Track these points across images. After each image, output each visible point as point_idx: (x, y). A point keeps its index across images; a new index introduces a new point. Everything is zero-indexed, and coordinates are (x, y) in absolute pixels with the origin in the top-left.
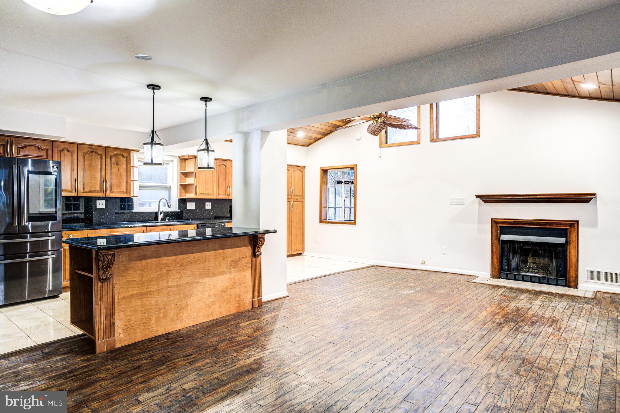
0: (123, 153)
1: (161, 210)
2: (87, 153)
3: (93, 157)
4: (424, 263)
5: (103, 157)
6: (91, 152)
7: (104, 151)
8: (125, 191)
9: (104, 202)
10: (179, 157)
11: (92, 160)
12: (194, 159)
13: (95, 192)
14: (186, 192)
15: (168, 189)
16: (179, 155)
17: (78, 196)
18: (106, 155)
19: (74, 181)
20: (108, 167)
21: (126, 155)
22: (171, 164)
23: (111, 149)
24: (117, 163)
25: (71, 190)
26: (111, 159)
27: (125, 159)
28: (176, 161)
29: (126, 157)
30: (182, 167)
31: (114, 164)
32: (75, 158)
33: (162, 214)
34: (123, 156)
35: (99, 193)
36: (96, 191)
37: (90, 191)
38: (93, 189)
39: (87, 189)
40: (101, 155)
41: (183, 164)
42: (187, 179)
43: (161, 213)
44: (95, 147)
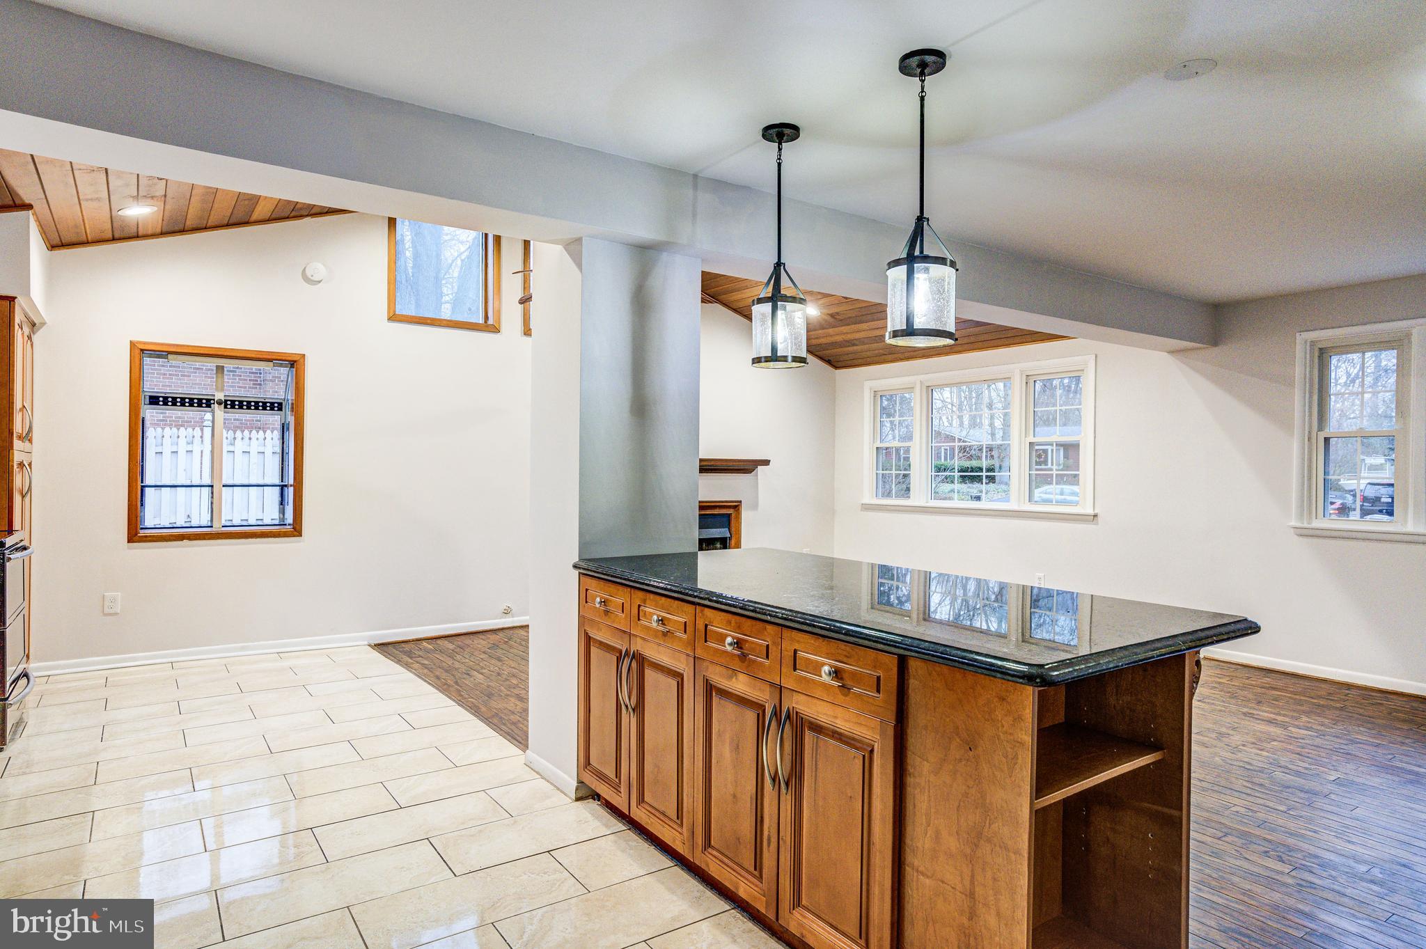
4: (507, 612)
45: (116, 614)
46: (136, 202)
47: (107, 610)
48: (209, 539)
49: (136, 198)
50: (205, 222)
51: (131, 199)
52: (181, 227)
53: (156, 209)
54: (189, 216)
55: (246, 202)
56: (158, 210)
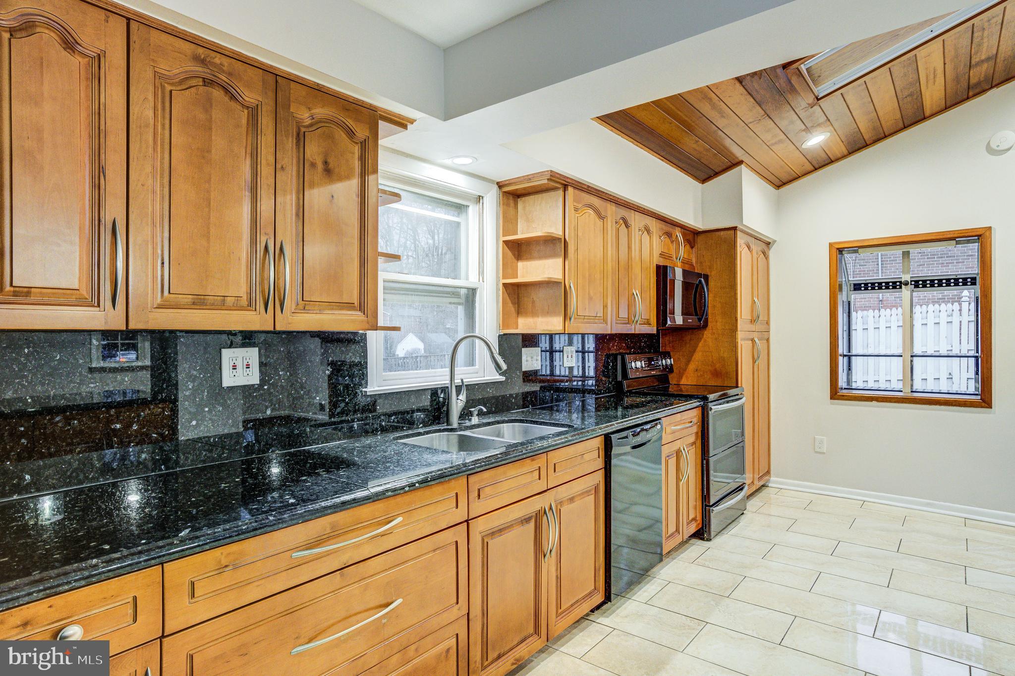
0: (350, 122)
1: (457, 381)
2: (184, 82)
3: (217, 114)
5: (266, 122)
6: (207, 82)
7: (271, 94)
8: (356, 303)
9: (252, 354)
10: (500, 185)
11: (207, 127)
12: (561, 192)
13: (221, 304)
14: (519, 313)
15: (470, 297)
16: (503, 177)
17: (132, 326)
18: (281, 113)
19: (106, 238)
20: (288, 178)
21: (362, 132)
22: (473, 210)
23: (303, 91)
24: (326, 163)
25: (85, 292)
26: (300, 139)
27: (356, 149)
28: (491, 198)
29: (363, 144)
30: (508, 222)
31: (313, 165)
32: (114, 96)
33: (463, 397)
34: (351, 134)
35: (242, 309)
36: (230, 301)
37: (199, 302)
38: (214, 289)
39: (185, 287)
40: (254, 113)
41: (511, 211)
42: (520, 264)
43: (459, 389)
44: (226, 61)
45: (824, 453)
46: (809, 134)
47: (817, 450)
48: (895, 402)
49: (807, 130)
50: (881, 131)
51: (804, 133)
52: (862, 143)
53: (829, 134)
54: (862, 131)
55: (909, 99)
56: (831, 135)
